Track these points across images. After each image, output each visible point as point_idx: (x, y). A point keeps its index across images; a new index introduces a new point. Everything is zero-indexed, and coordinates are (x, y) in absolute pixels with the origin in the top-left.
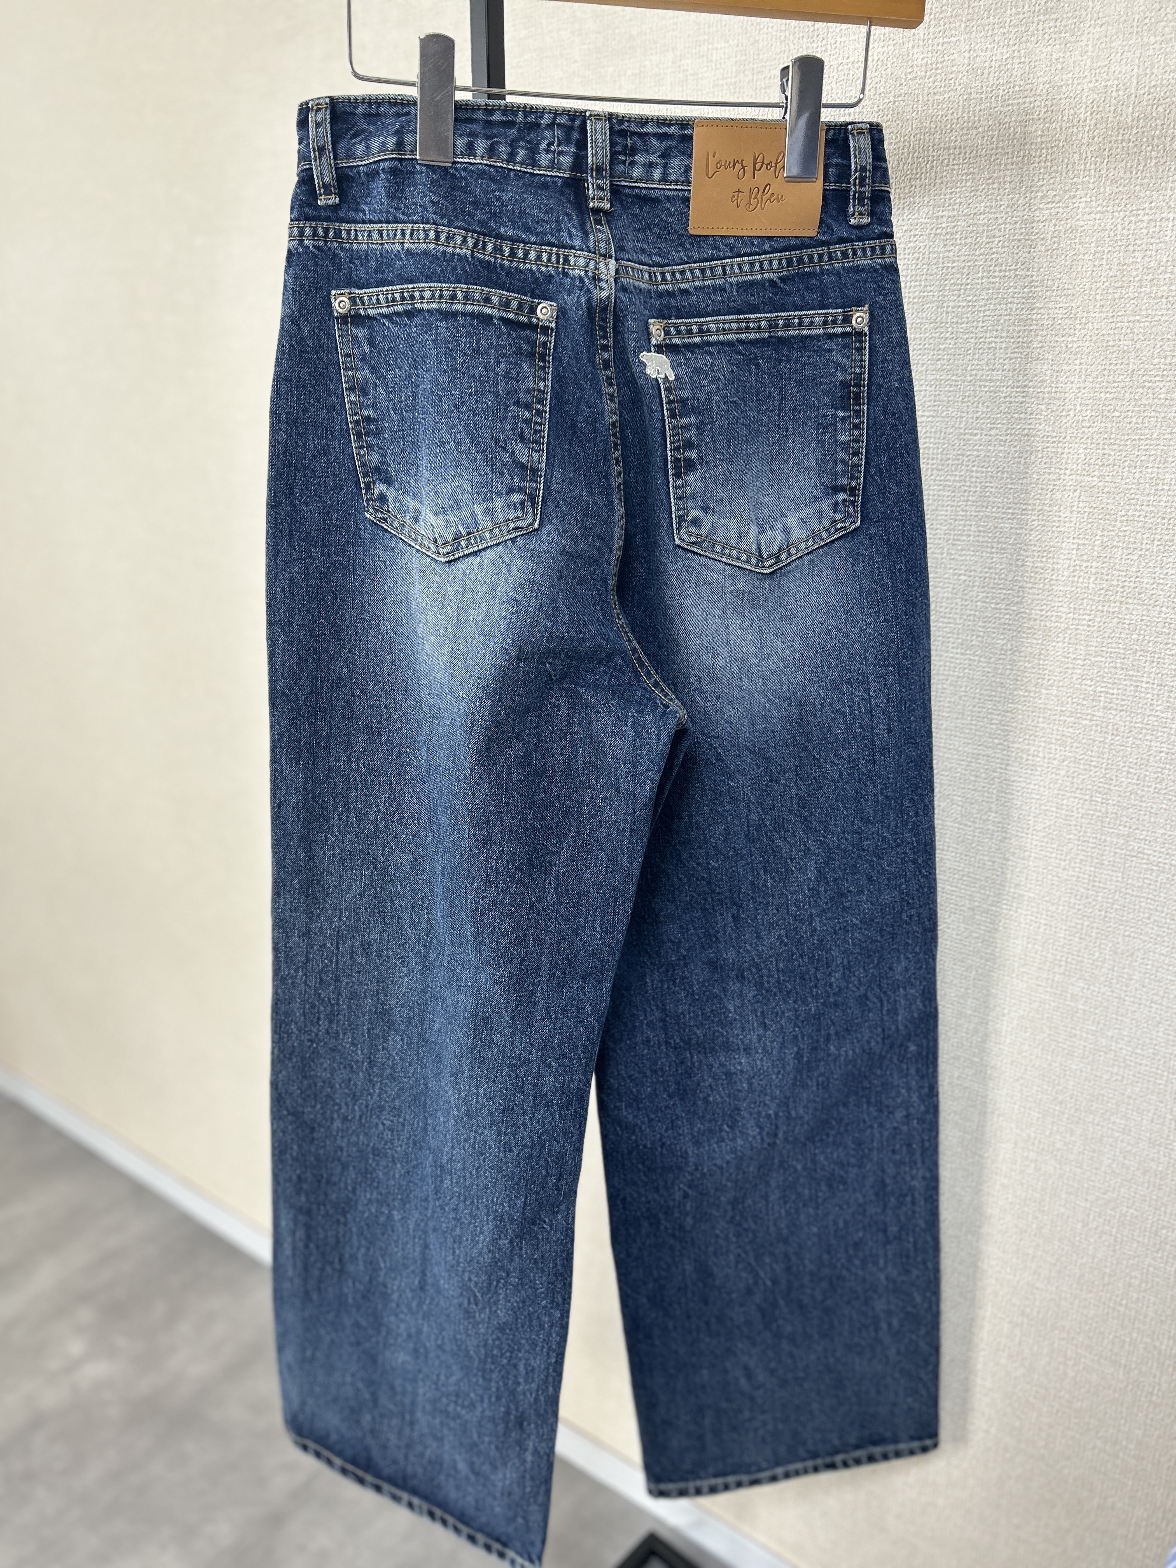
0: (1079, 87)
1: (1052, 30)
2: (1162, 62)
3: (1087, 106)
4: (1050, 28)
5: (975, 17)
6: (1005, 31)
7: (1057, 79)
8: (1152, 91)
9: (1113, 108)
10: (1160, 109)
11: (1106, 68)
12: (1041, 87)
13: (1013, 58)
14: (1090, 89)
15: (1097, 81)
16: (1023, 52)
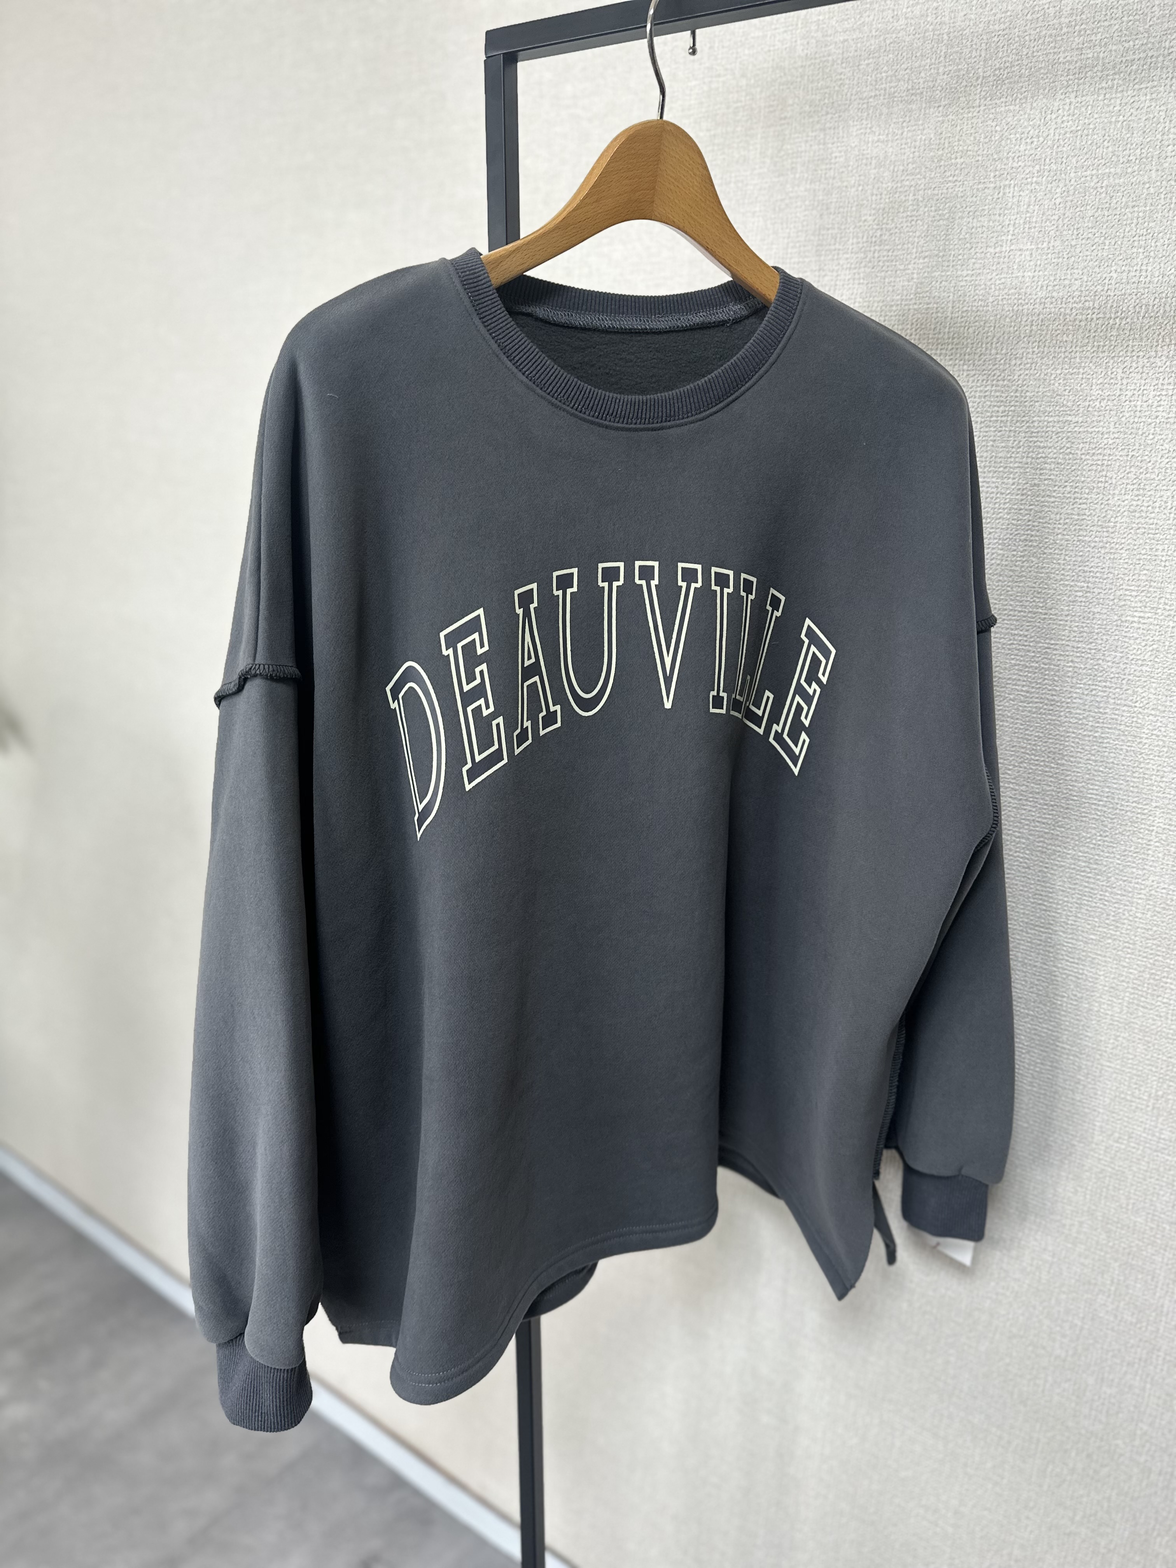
0: (907, 307)
1: (885, 258)
2: (972, 292)
3: (912, 324)
4: (884, 256)
5: (824, 243)
6: (848, 256)
7: (888, 299)
8: (964, 314)
9: (933, 327)
10: (971, 330)
11: (928, 294)
12: (876, 305)
13: (854, 279)
14: (915, 309)
15: (920, 303)
16: (862, 275)
